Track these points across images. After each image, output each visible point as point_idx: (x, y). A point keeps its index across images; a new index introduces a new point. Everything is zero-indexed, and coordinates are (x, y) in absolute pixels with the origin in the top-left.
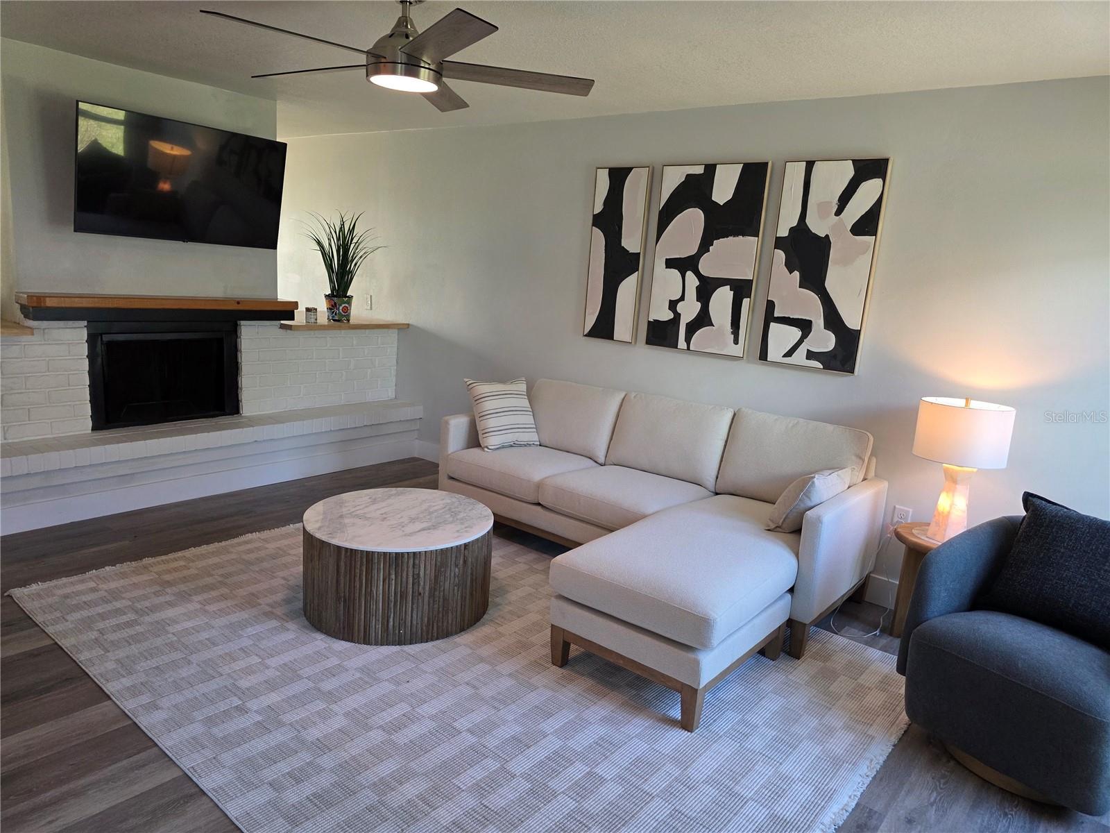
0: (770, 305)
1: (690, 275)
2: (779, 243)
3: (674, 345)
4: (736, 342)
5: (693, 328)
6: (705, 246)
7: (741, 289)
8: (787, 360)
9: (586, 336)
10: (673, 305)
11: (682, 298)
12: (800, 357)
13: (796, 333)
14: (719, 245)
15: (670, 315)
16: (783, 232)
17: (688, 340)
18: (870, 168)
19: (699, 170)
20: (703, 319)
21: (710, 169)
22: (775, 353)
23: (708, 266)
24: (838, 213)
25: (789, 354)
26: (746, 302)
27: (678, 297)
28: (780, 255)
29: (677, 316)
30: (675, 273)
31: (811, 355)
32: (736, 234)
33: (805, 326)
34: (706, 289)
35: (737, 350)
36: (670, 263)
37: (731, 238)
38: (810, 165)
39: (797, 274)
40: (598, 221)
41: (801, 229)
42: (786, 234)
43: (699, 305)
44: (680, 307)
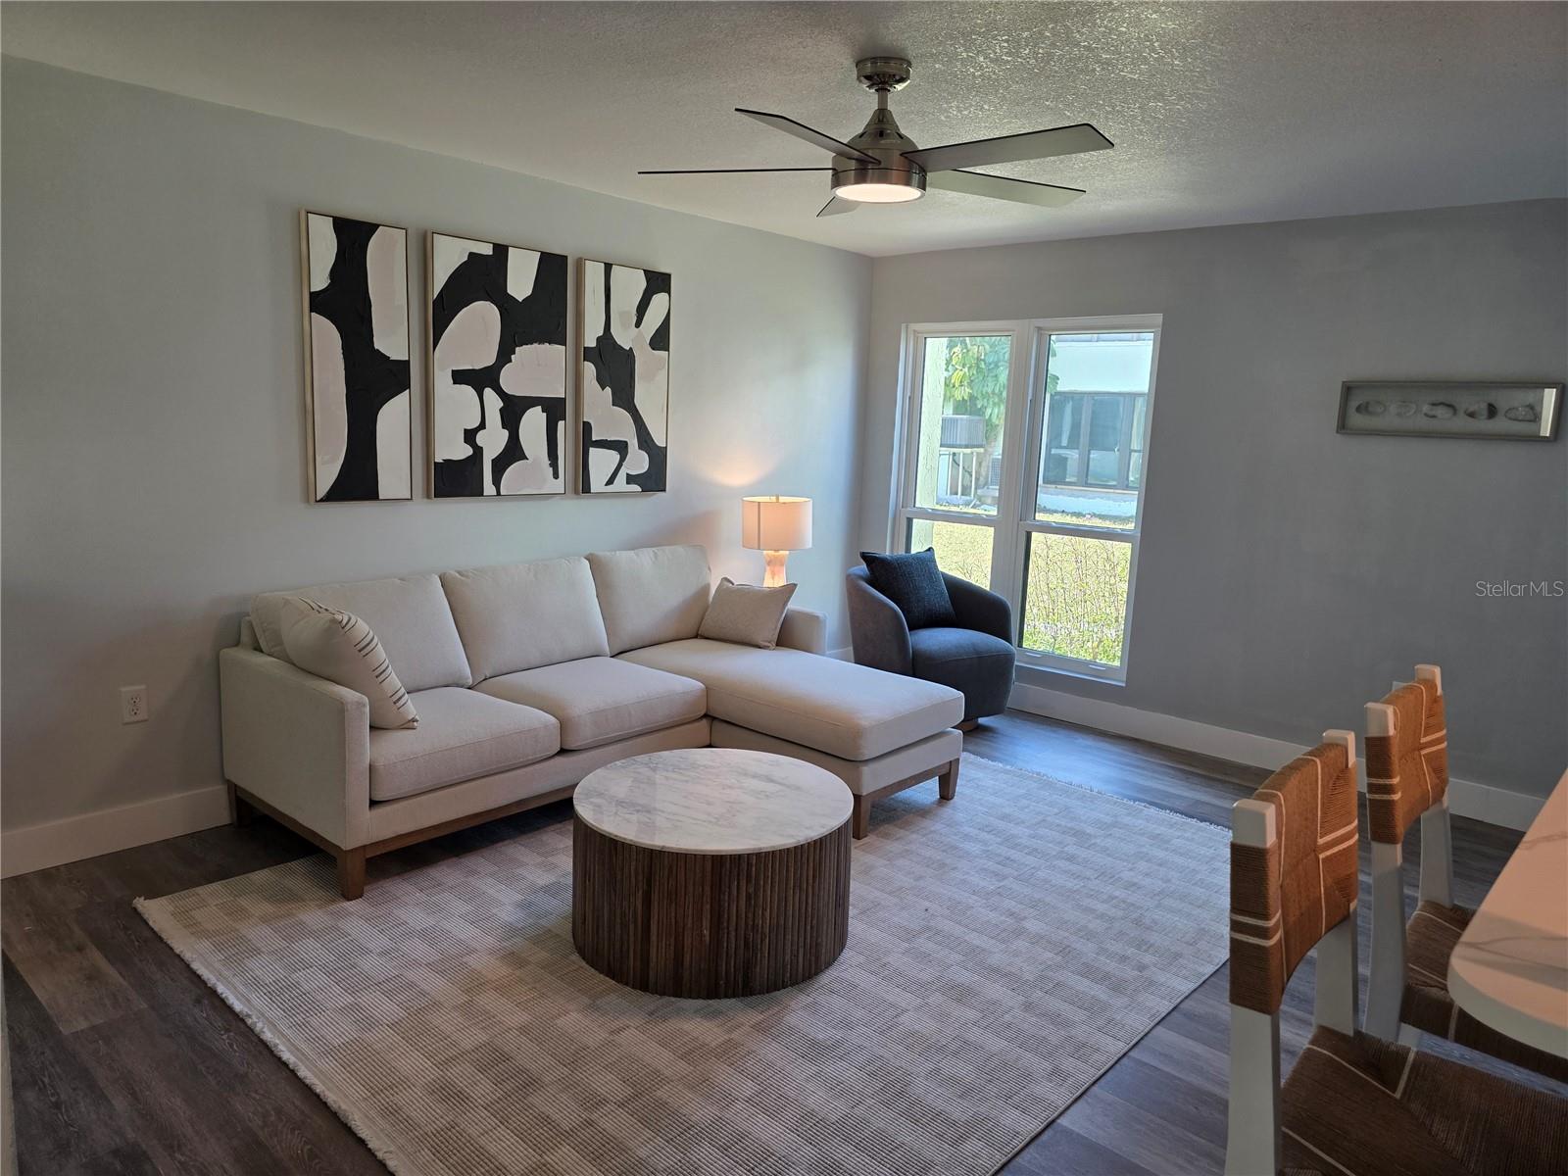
0: (587, 427)
1: (488, 392)
2: (589, 355)
3: (478, 492)
4: (556, 476)
5: (501, 465)
6: (505, 355)
7: (554, 409)
8: (611, 488)
9: (322, 500)
10: (470, 436)
11: (482, 426)
12: (620, 483)
13: (614, 456)
14: (523, 353)
15: (469, 451)
16: (590, 342)
17: (497, 482)
18: (658, 282)
19: (487, 250)
20: (513, 452)
21: (501, 251)
22: (597, 483)
23: (512, 380)
24: (638, 325)
25: (610, 482)
26: (561, 424)
27: (476, 424)
28: (589, 369)
29: (478, 451)
30: (468, 391)
31: (630, 479)
32: (541, 342)
33: (621, 447)
34: (513, 410)
35: (558, 486)
36: (459, 377)
37: (536, 345)
38: (608, 267)
39: (608, 390)
40: (319, 303)
41: (606, 338)
42: (593, 344)
43: (506, 433)
44: (480, 439)
